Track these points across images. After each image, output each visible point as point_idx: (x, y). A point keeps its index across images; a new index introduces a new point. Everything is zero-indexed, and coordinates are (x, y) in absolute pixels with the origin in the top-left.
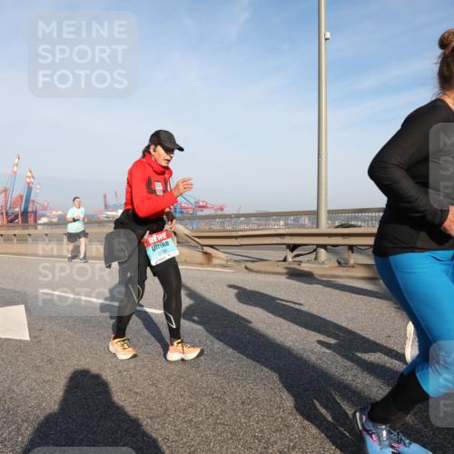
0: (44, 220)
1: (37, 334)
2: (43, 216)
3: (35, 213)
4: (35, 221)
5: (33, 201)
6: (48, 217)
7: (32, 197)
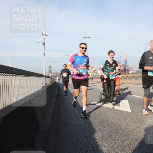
0: (131, 72)
1: (133, 110)
2: (131, 70)
3: (128, 69)
4: (128, 72)
5: (127, 66)
6: (132, 71)
7: (127, 64)
